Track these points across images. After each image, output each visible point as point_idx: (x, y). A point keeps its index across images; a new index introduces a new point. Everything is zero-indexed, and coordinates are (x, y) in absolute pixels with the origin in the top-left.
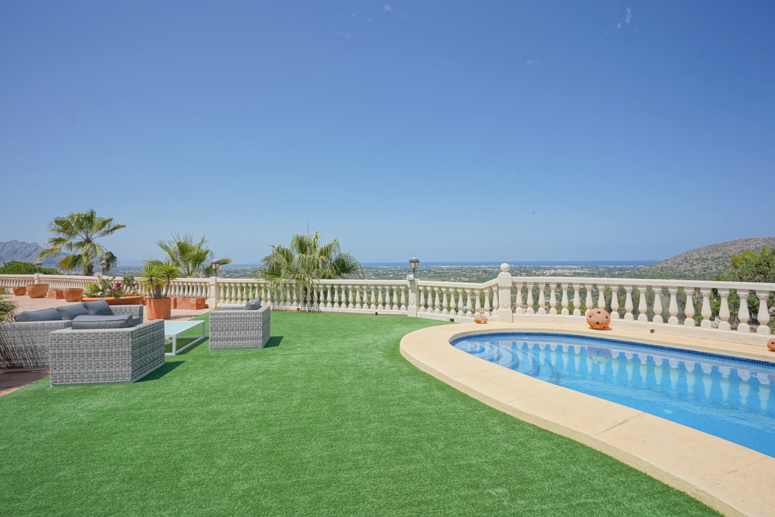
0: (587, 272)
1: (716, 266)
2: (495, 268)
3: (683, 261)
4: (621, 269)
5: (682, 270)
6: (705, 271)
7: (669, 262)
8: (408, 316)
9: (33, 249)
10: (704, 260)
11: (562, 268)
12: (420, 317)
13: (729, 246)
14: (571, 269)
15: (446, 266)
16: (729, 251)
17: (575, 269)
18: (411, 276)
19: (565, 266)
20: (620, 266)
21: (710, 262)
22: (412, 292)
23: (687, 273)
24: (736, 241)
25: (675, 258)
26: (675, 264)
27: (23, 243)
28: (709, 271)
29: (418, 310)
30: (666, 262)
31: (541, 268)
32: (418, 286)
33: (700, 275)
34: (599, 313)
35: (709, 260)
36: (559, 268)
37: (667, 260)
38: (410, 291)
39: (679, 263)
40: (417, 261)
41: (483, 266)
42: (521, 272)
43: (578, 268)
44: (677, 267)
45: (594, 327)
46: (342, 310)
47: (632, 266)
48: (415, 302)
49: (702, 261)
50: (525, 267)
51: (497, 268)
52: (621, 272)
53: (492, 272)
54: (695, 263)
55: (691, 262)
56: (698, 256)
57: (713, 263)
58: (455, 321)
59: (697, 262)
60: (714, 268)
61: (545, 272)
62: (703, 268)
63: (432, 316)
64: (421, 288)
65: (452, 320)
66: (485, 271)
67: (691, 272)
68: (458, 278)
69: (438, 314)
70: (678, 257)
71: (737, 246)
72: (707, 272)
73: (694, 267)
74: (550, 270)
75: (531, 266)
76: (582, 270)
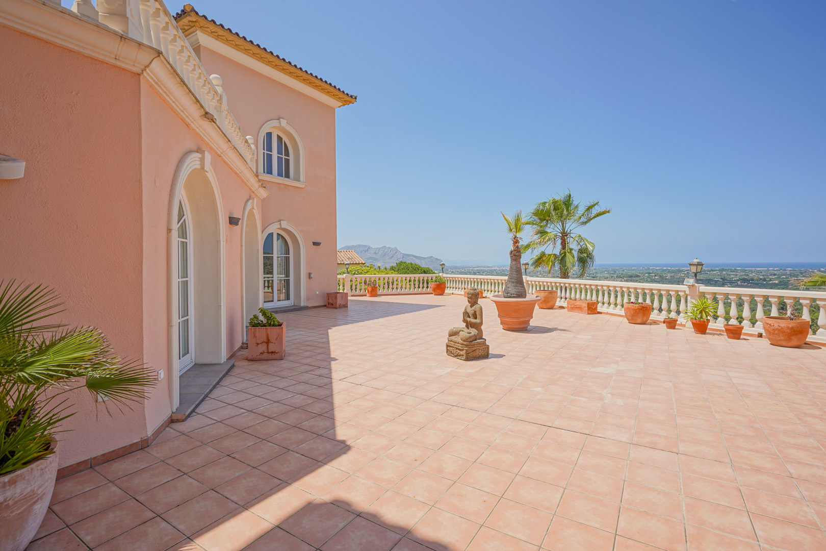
9: (394, 252)
27: (389, 248)
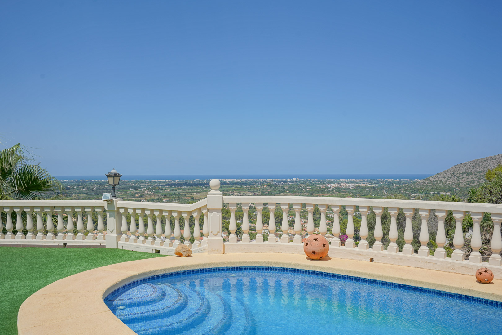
0: (369, 185)
1: (478, 180)
2: (280, 182)
3: (451, 175)
4: (399, 183)
5: (451, 184)
6: (469, 184)
7: (440, 176)
8: (107, 247)
10: (469, 174)
11: (345, 182)
12: (121, 248)
13: (489, 161)
14: (353, 183)
15: (230, 180)
16: (489, 166)
17: (357, 183)
18: (108, 195)
19: (348, 180)
20: (398, 180)
21: (474, 175)
22: (110, 217)
23: (454, 187)
24: (494, 157)
25: (445, 171)
26: (445, 178)
28: (472, 184)
29: (118, 239)
30: (437, 176)
31: (325, 181)
32: (119, 208)
33: (465, 188)
34: (316, 240)
35: (472, 174)
36: (343, 182)
37: (438, 174)
38: (108, 214)
39: (448, 177)
40: (116, 176)
41: (268, 180)
42: (306, 186)
43: (361, 182)
44: (447, 181)
45: (311, 257)
46: (17, 242)
47: (409, 180)
48: (115, 229)
49: (467, 175)
50: (311, 180)
51: (282, 181)
52: (398, 186)
53: (277, 186)
54: (461, 177)
55: (457, 175)
56: (464, 171)
57: (476, 177)
58: (161, 253)
59: (463, 176)
60: (476, 182)
61: (329, 186)
62: (467, 182)
63: (134, 247)
64: (122, 211)
65: (158, 252)
66: (270, 185)
67: (457, 186)
68: (242, 193)
69: (141, 245)
70: (448, 171)
71: (496, 161)
72: (471, 185)
73: (460, 181)
74: (334, 183)
75: (317, 180)
76: (364, 184)
